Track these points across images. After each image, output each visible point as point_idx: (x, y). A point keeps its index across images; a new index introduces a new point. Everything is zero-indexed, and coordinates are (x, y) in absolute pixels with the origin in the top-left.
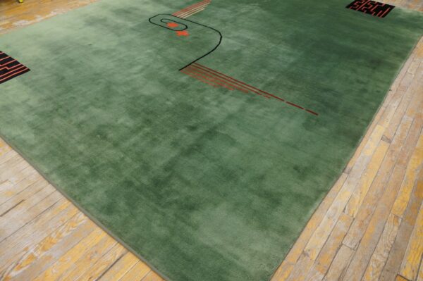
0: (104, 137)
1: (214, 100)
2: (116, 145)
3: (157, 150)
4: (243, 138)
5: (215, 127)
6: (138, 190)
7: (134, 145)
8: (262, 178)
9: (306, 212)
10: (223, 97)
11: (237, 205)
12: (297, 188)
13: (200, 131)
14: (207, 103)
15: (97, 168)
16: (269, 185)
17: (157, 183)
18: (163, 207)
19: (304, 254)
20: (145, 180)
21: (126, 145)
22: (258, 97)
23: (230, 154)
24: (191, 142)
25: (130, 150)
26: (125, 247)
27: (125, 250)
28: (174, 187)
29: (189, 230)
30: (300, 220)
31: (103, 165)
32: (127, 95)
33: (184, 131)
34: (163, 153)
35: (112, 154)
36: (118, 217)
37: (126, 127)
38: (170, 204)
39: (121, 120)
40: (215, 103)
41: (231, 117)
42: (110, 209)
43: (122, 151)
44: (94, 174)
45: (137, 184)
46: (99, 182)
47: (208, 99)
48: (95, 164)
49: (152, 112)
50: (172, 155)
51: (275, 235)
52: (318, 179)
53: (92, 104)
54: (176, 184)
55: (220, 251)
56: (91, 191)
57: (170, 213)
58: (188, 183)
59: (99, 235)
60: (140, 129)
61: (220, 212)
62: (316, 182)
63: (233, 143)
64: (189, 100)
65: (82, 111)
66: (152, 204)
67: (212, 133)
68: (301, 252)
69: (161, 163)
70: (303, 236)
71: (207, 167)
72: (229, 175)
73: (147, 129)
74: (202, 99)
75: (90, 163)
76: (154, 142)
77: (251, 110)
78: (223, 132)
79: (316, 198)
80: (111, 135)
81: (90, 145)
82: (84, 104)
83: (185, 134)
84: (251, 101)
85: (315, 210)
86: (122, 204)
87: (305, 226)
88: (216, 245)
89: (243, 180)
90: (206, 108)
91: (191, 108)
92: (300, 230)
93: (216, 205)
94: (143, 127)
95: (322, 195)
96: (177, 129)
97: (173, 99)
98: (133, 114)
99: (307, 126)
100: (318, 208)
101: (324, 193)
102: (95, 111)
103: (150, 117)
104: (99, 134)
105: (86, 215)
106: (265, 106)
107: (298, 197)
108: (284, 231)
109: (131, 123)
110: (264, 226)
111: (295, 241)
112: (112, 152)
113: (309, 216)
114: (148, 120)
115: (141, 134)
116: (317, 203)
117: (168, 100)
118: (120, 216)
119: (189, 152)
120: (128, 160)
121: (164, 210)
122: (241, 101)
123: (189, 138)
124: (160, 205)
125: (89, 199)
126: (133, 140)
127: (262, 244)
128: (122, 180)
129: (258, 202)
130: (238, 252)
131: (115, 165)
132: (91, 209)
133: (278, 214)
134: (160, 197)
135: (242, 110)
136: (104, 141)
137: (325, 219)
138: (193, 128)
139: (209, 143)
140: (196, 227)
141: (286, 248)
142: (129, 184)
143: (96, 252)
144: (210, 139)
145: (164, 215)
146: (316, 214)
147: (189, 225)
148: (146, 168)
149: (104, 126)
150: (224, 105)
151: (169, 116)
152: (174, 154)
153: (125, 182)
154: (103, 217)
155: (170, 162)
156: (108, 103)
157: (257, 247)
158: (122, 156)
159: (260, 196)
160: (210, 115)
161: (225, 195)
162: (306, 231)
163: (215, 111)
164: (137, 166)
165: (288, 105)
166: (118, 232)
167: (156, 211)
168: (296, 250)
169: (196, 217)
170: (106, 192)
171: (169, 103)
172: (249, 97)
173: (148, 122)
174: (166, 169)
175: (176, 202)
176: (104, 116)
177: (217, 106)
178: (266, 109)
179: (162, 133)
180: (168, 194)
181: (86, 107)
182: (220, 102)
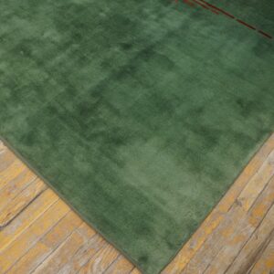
0: (28, 54)
1: (153, 13)
2: (40, 64)
3: (85, 71)
4: (183, 61)
5: (152, 47)
6: (62, 118)
7: (61, 64)
8: (200, 110)
9: (245, 155)
10: (165, 9)
11: (169, 141)
12: (238, 126)
13: (135, 50)
14: (145, 17)
15: (19, 90)
16: (207, 120)
17: (84, 110)
18: (88, 139)
19: (237, 203)
20: (70, 107)
21: (51, 63)
22: (204, 11)
23: (167, 80)
24: (124, 64)
25: (56, 70)
26: (45, 183)
27: (45, 185)
28: (101, 117)
29: (115, 168)
30: (237, 164)
31: (25, 87)
32: (55, 4)
33: (117, 49)
34: (92, 75)
35: (37, 74)
36: (39, 149)
37: (53, 42)
38: (95, 136)
39: (47, 34)
40: (154, 17)
41: (171, 34)
42: (29, 139)
43: (46, 71)
44: (16, 98)
45: (61, 110)
46: (20, 107)
47: (147, 11)
48: (16, 86)
49: (82, 25)
50: (102, 78)
51: (208, 179)
52: (263, 116)
53: (16, 13)
54: (104, 113)
55: (146, 194)
56: (11, 117)
57: (95, 146)
58: (117, 112)
59: (19, 167)
60: (67, 45)
61: (150, 148)
62: (259, 120)
63: (171, 66)
64: (125, 12)
65: (5, 22)
66: (76, 135)
67: (148, 53)
68: (233, 200)
69: (88, 86)
70: (239, 183)
71: (140, 94)
72: (163, 105)
73: (75, 46)
74: (140, 12)
75: (11, 85)
76: (83, 61)
77: (195, 27)
78: (162, 53)
79: (258, 140)
80: (36, 51)
81: (12, 63)
82: (7, 13)
83: (118, 53)
84: (196, 16)
85: (255, 154)
86: (43, 134)
87: (241, 172)
88: (142, 187)
89: (178, 111)
90: (144, 22)
91: (127, 22)
92: (235, 175)
93: (146, 140)
94: (71, 43)
95: (265, 137)
96: (109, 47)
97: (107, 9)
98: (61, 27)
99: (257, 51)
100: (258, 151)
101: (267, 135)
102: (19, 22)
103: (80, 31)
104: (22, 50)
105: (5, 144)
106: (212, 23)
107: (239, 137)
108: (218, 175)
109: (58, 38)
110: (196, 168)
111: (228, 188)
112: (36, 72)
113: (247, 160)
114: (77, 35)
115: (68, 51)
116: (258, 145)
117: (102, 11)
118: (42, 148)
119: (120, 75)
120: (53, 82)
121: (89, 144)
122: (184, 16)
123: (123, 59)
124: (85, 136)
125: (9, 126)
126: (58, 59)
127: (192, 189)
128: (45, 105)
129: (192, 140)
130: (165, 196)
131: (38, 88)
132: (11, 138)
133: (214, 156)
134: (85, 127)
135: (185, 27)
136: (28, 59)
137: (265, 164)
138: (127, 47)
139: (145, 65)
140: (121, 164)
141: (219, 195)
142: (53, 110)
143: (15, 186)
144: (146, 61)
145: (88, 148)
146: (256, 157)
147: (115, 161)
148: (71, 92)
149: (29, 41)
150: (165, 20)
151: (101, 30)
152: (104, 76)
153: (48, 108)
154: (23, 148)
155: (98, 86)
156: (34, 13)
157: (187, 192)
158: (47, 77)
159: (195, 132)
160: (147, 32)
161: (157, 128)
162: (242, 176)
163: (154, 26)
164: (62, 89)
165: (238, 24)
166: (38, 166)
167: (80, 143)
168: (229, 198)
169: (123, 152)
170: (27, 119)
171: (102, 15)
172: (195, 10)
173: (77, 37)
174: (95, 94)
175: (102, 133)
176: (27, 28)
177: (157, 21)
178: (212, 27)
179: (92, 51)
180: (94, 123)
181: (9, 17)
182: (161, 16)
